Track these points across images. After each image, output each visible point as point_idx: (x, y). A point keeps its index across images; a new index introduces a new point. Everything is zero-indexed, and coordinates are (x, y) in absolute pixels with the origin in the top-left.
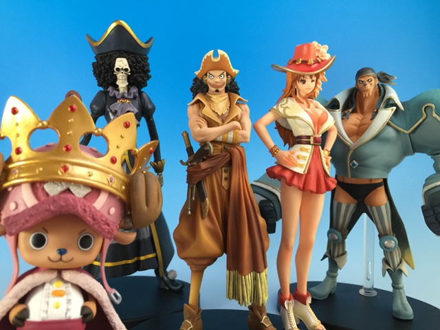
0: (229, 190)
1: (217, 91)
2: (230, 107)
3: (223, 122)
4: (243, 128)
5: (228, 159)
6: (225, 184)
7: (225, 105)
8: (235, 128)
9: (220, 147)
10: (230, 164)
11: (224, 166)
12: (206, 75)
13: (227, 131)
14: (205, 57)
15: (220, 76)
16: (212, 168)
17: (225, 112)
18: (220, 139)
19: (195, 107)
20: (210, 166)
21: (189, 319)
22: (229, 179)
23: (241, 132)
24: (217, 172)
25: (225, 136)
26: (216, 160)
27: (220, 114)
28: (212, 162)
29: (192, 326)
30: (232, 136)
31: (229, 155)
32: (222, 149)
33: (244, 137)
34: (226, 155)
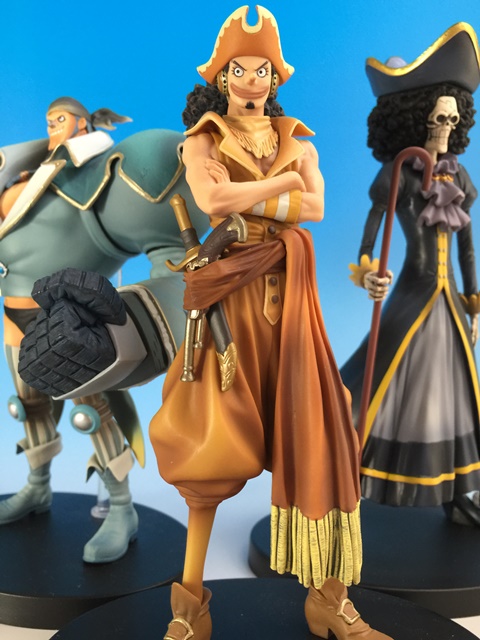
0: (278, 327)
1: (250, 106)
2: (279, 143)
3: (265, 173)
4: (310, 189)
5: (279, 256)
6: (268, 311)
7: (267, 138)
8: (292, 187)
9: (260, 228)
10: (281, 267)
11: (268, 272)
12: (226, 68)
13: (277, 193)
14: (227, 24)
15: (259, 71)
16: (243, 273)
17: (269, 152)
18: (261, 210)
19: (202, 139)
20: (240, 269)
21: (184, 616)
22: (279, 301)
23: (307, 196)
24: (253, 283)
25: (272, 203)
26: (252, 258)
27: (259, 155)
28: (243, 260)
29: (191, 633)
30: (288, 204)
31: (280, 246)
32: (263, 235)
33: (313, 207)
34: (273, 247)
